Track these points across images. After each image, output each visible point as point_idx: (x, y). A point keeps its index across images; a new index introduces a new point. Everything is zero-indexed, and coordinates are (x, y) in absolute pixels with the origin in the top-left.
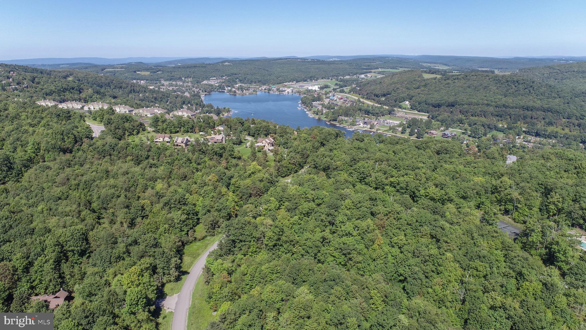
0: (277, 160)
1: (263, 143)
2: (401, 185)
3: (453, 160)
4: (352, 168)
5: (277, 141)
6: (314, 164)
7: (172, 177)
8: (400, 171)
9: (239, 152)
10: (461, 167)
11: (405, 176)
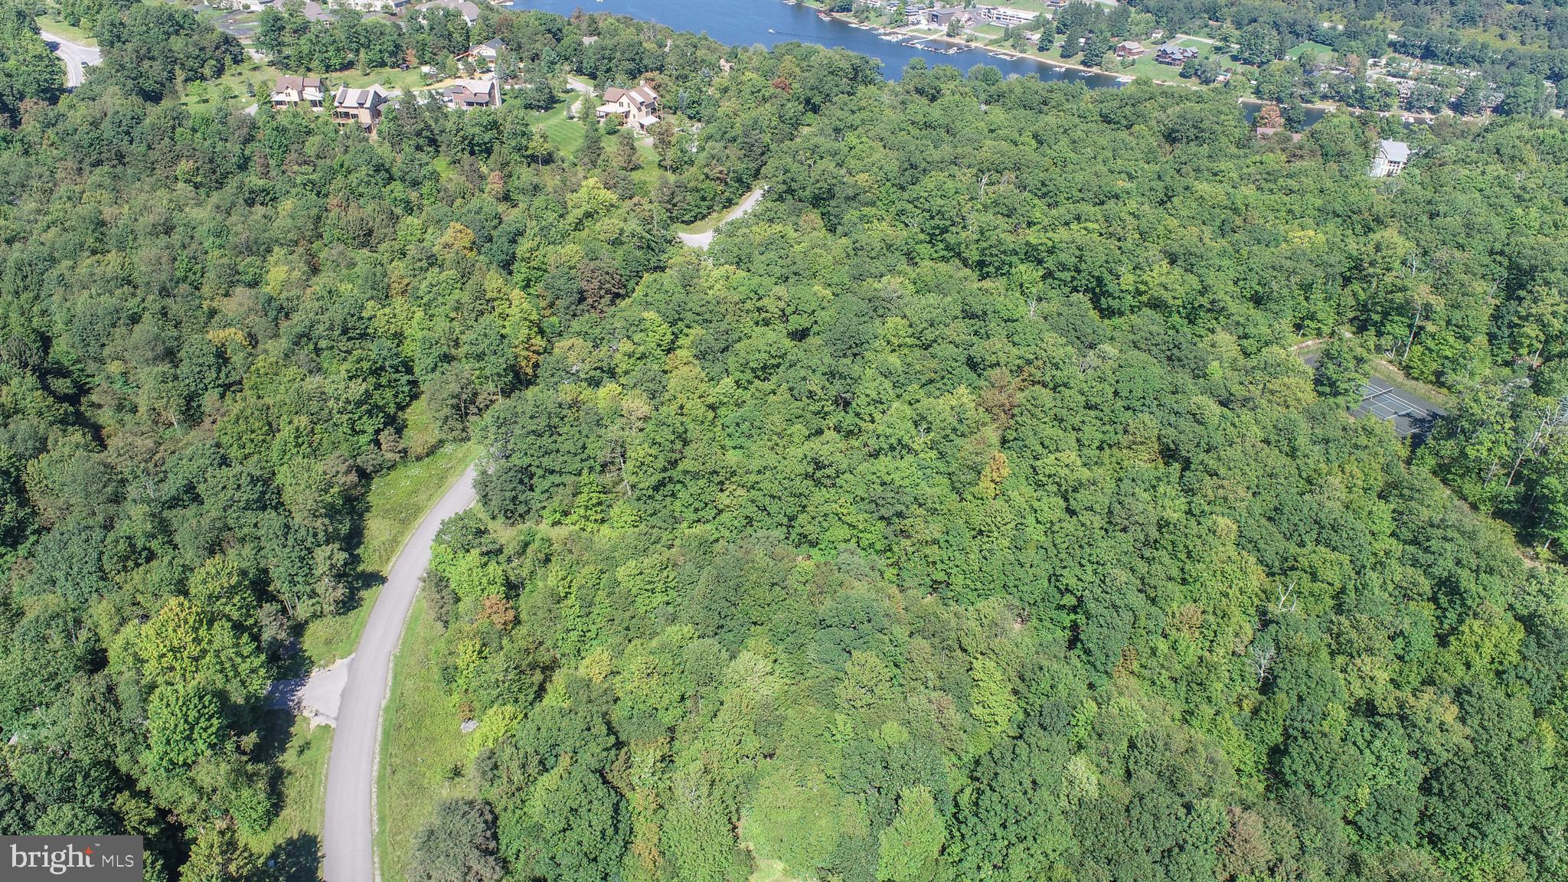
0: (668, 163)
1: (621, 104)
2: (1063, 257)
3: (1223, 166)
4: (906, 195)
5: (668, 97)
6: (784, 182)
7: (325, 235)
8: (1057, 204)
9: (544, 137)
10: (1248, 191)
11: (1074, 226)
